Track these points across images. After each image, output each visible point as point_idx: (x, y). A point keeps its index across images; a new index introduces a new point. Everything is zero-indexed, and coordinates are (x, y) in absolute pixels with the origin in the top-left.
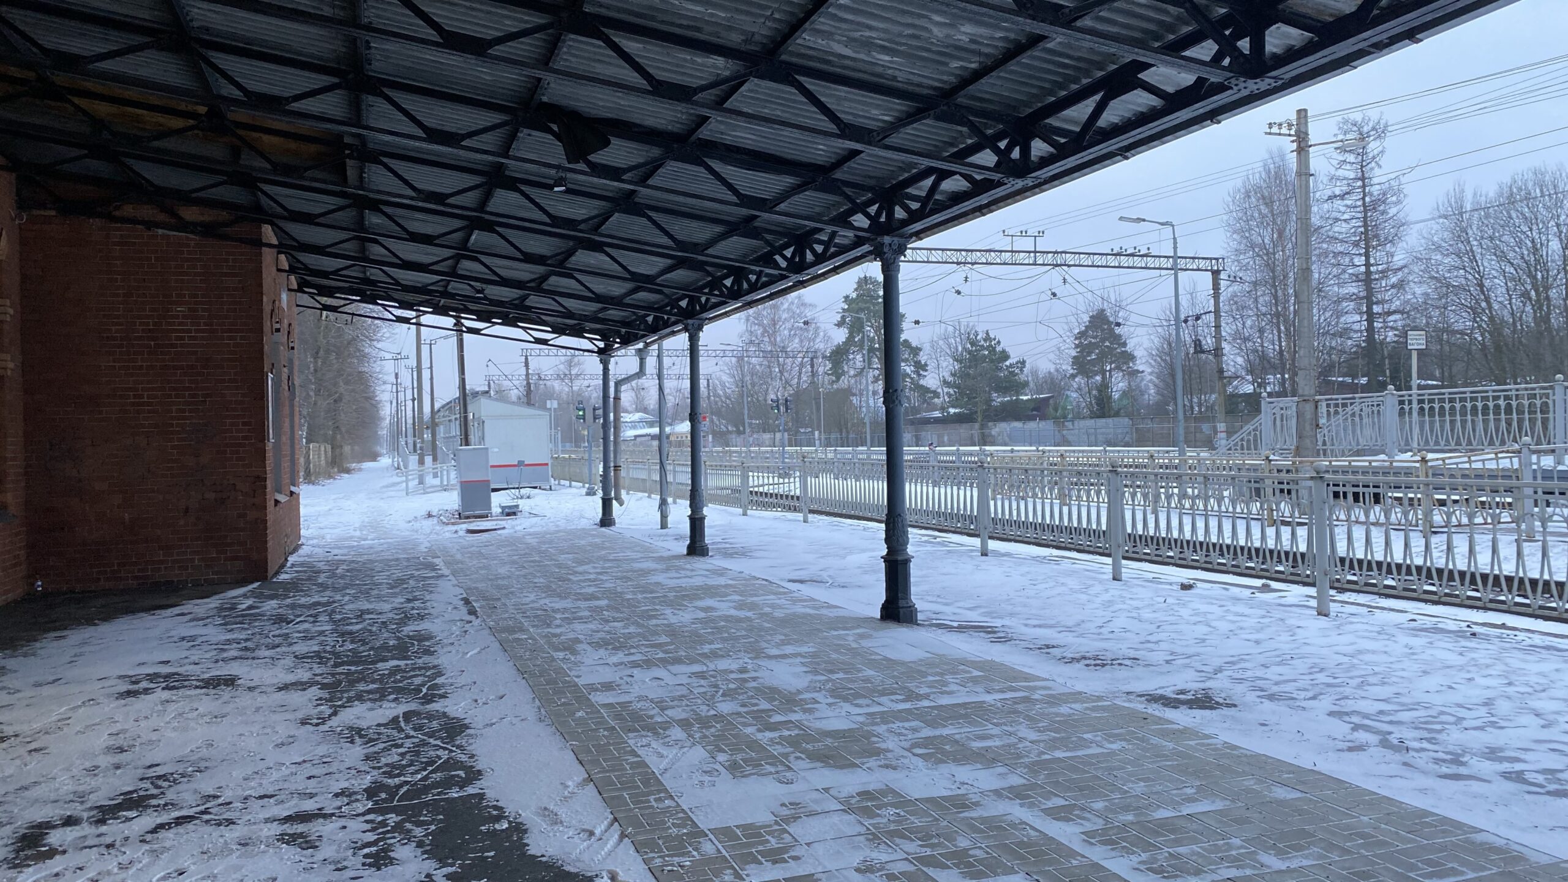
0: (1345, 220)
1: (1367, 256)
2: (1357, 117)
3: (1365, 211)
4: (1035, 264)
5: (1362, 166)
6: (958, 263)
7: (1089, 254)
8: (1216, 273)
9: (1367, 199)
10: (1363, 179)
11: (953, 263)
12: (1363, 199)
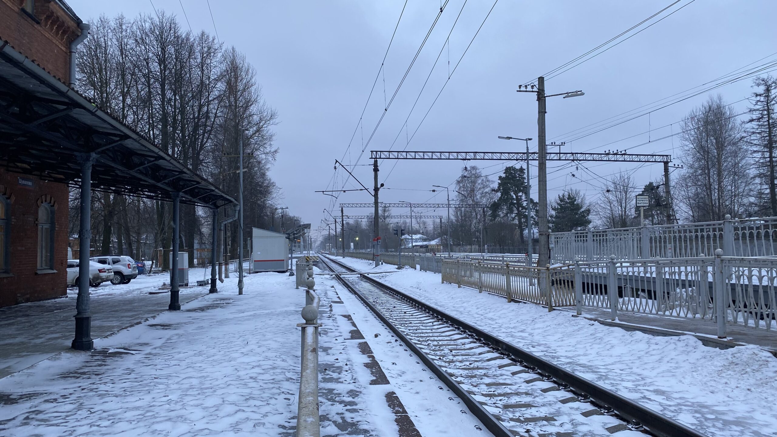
0: (758, 133)
1: (771, 153)
2: (765, 76)
3: (769, 128)
4: (560, 160)
5: (767, 103)
6: (517, 160)
7: (591, 154)
8: (666, 163)
9: (771, 121)
10: (768, 110)
11: (514, 160)
12: (768, 121)
